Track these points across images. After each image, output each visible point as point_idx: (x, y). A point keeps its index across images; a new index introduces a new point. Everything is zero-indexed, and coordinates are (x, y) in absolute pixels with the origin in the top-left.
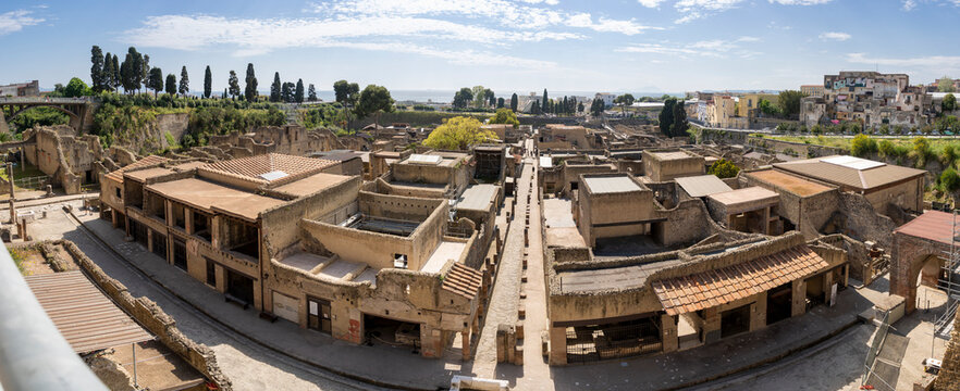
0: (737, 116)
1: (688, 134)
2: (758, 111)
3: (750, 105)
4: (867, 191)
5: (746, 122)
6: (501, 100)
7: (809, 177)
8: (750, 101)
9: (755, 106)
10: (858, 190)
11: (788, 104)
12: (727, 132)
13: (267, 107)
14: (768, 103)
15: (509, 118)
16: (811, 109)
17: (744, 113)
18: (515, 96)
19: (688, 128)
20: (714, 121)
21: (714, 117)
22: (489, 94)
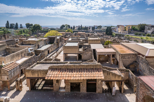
0: (125, 31)
1: (112, 35)
2: (131, 30)
3: (129, 28)
4: (147, 57)
5: (127, 32)
6: (71, 27)
7: (129, 48)
8: (129, 27)
9: (130, 28)
10: (143, 56)
11: (141, 27)
12: (122, 34)
13: (3, 30)
14: (134, 27)
15: (70, 31)
16: (149, 29)
17: (127, 30)
18: (74, 26)
19: (112, 33)
20: (119, 32)
21: (120, 31)
22: (69, 26)
